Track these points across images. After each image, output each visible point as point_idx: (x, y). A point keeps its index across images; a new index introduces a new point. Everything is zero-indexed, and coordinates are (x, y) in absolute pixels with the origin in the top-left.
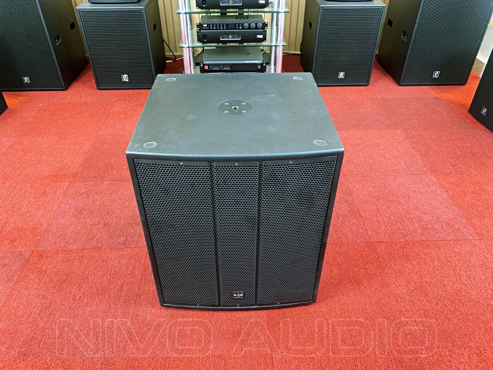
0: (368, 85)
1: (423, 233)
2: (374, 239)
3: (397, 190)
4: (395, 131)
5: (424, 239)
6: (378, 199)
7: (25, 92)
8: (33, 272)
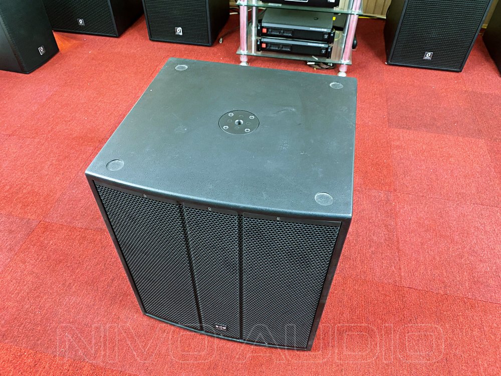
0: (461, 71)
1: (471, 288)
2: (406, 283)
3: (455, 223)
4: (477, 140)
5: (470, 297)
6: (427, 230)
7: (80, 35)
8: (34, 245)
